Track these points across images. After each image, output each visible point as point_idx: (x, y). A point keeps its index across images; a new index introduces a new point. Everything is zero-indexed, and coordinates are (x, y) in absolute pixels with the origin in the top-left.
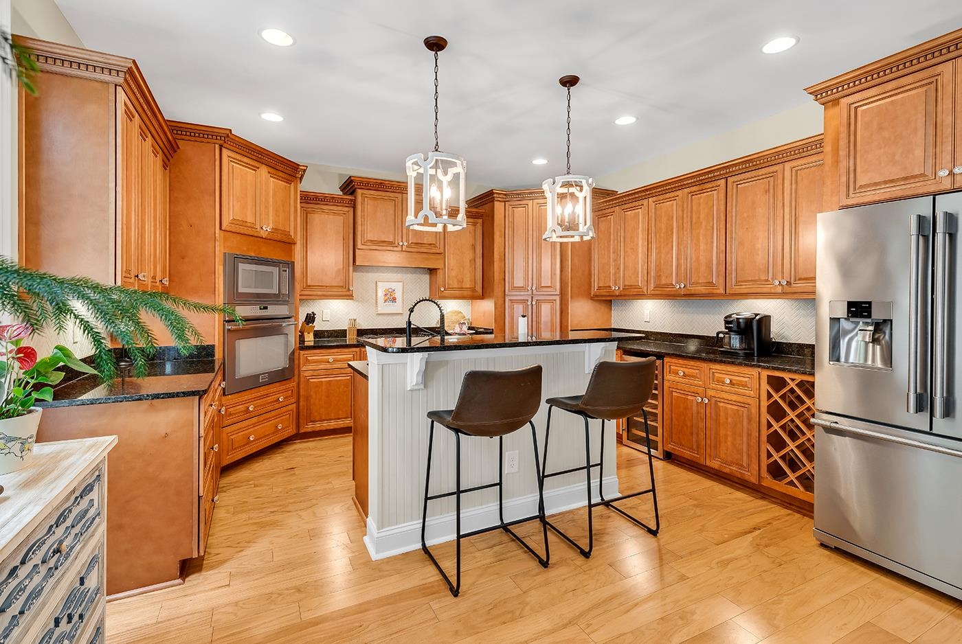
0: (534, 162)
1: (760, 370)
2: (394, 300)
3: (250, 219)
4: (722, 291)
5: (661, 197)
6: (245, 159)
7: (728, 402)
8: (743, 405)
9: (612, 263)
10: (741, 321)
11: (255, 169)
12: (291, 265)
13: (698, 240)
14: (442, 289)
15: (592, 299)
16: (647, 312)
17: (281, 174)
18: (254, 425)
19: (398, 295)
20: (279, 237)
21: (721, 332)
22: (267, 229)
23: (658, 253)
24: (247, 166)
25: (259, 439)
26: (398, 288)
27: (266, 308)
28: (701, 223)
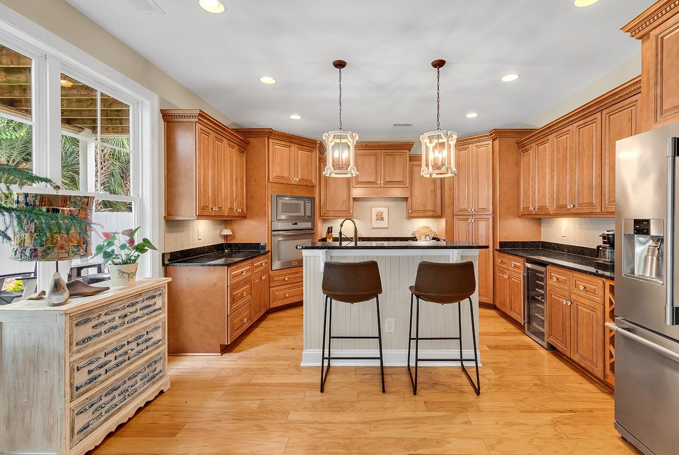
0: (467, 116)
1: (604, 280)
2: (382, 219)
3: (286, 175)
4: (599, 211)
5: (559, 132)
6: (283, 143)
7: (584, 305)
8: (593, 309)
9: (531, 189)
10: (610, 236)
11: (289, 147)
12: (312, 200)
13: (583, 167)
14: (410, 212)
15: (520, 217)
16: (563, 228)
17: (305, 148)
18: (289, 288)
19: (385, 216)
20: (305, 183)
21: (600, 246)
22: (296, 180)
23: (558, 179)
24: (285, 146)
25: (291, 297)
26: (385, 211)
27: (296, 224)
28: (585, 151)
